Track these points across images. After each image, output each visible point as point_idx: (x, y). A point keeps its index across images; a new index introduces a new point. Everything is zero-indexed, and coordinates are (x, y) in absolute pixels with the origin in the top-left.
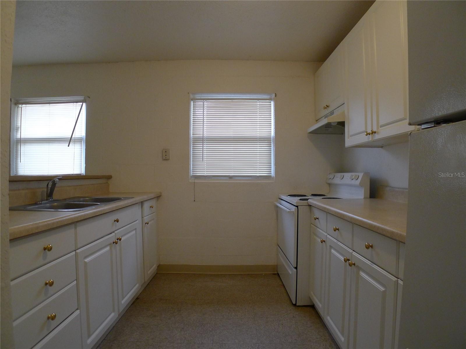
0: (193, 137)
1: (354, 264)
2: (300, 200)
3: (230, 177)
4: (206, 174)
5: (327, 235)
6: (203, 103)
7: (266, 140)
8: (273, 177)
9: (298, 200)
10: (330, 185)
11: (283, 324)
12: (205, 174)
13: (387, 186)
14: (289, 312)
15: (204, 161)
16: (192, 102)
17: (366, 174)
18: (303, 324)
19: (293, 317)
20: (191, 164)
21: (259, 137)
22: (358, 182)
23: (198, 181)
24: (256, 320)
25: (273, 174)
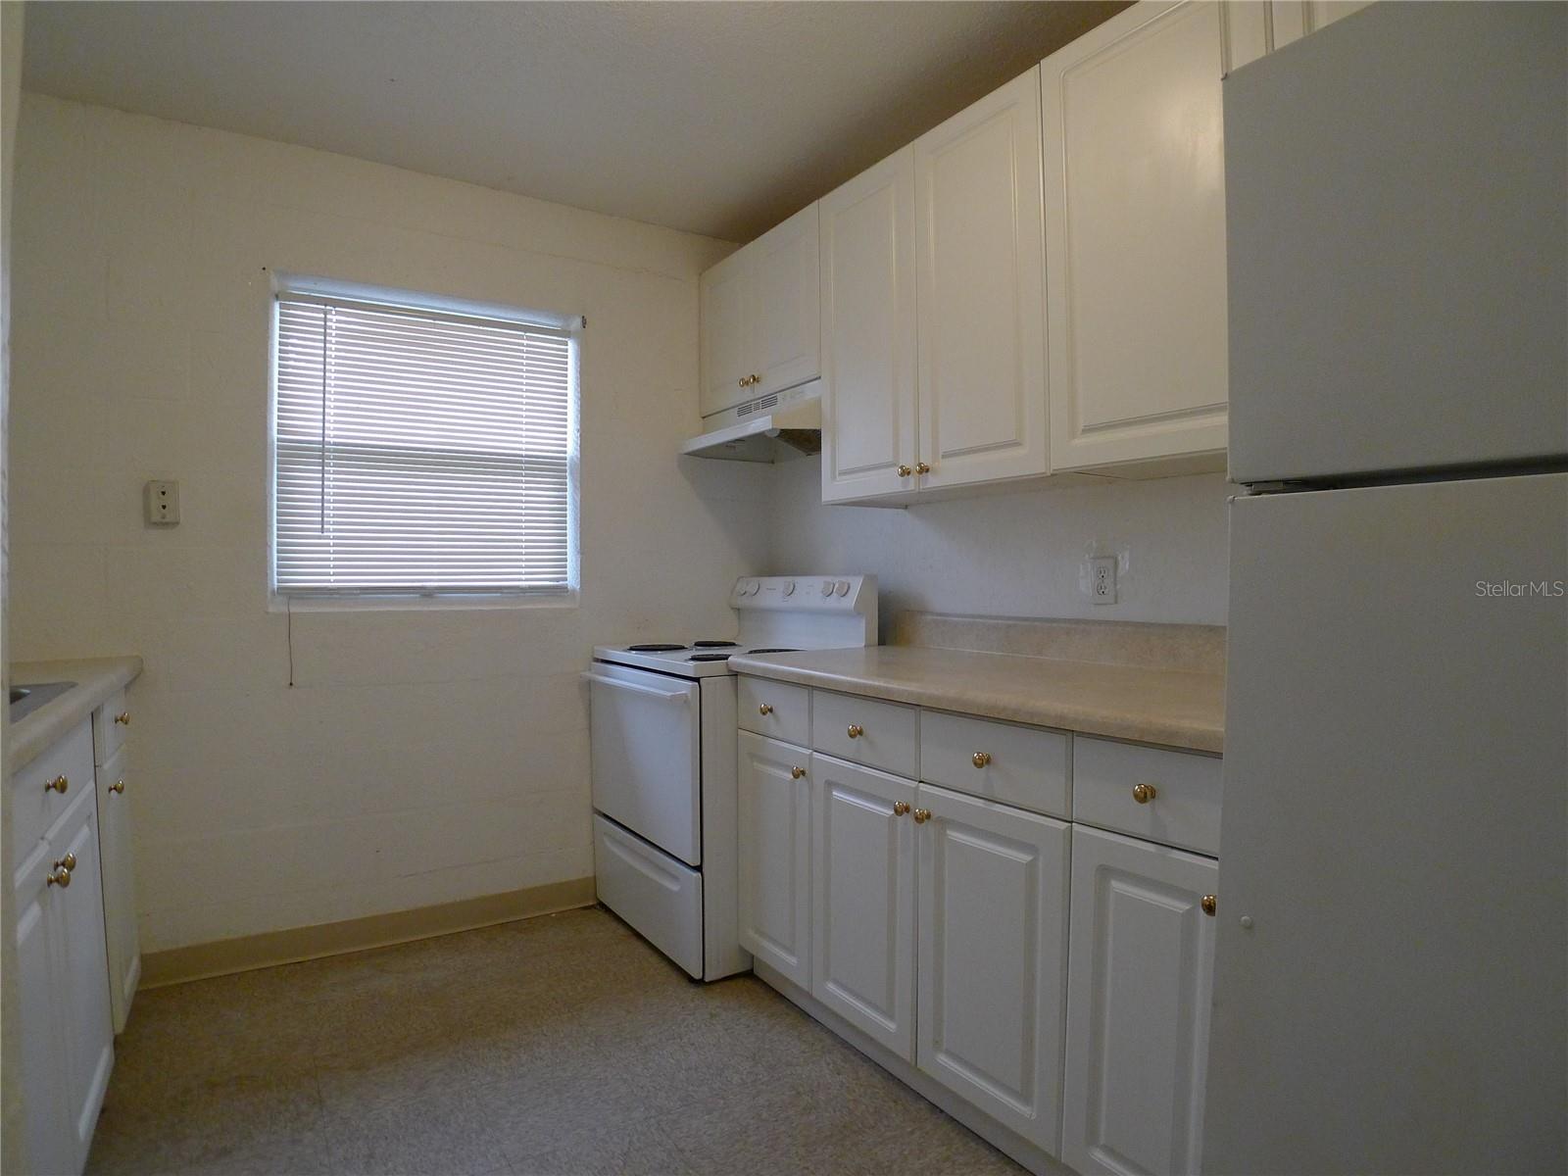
0: (278, 440)
1: (928, 816)
2: (694, 659)
3: (427, 593)
4: (332, 581)
5: (811, 754)
6: (325, 314)
7: (552, 467)
8: (574, 590)
9: (686, 661)
10: (739, 613)
11: (693, 1044)
12: (329, 581)
13: (922, 612)
14: (692, 1005)
15: (325, 534)
16: (277, 306)
17: (870, 579)
18: (748, 1026)
19: (709, 1016)
20: (272, 543)
21: (527, 456)
22: (850, 602)
23: (305, 609)
24: (608, 1054)
25: (572, 580)
